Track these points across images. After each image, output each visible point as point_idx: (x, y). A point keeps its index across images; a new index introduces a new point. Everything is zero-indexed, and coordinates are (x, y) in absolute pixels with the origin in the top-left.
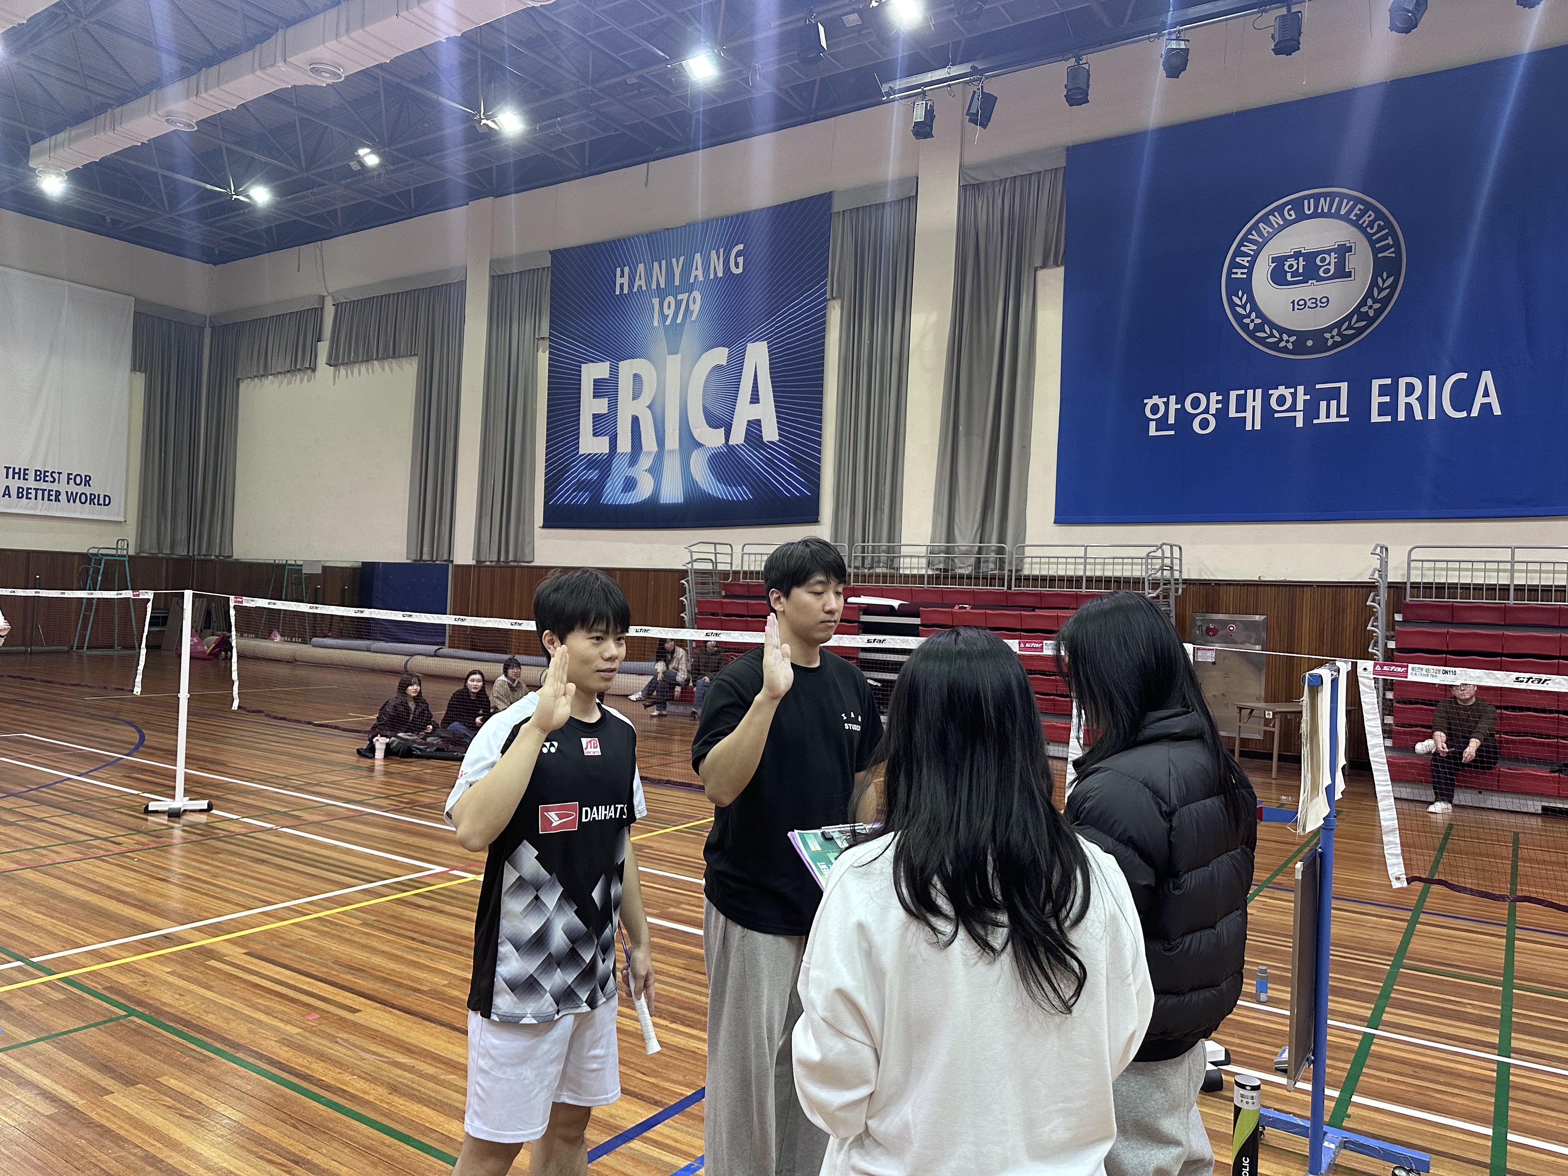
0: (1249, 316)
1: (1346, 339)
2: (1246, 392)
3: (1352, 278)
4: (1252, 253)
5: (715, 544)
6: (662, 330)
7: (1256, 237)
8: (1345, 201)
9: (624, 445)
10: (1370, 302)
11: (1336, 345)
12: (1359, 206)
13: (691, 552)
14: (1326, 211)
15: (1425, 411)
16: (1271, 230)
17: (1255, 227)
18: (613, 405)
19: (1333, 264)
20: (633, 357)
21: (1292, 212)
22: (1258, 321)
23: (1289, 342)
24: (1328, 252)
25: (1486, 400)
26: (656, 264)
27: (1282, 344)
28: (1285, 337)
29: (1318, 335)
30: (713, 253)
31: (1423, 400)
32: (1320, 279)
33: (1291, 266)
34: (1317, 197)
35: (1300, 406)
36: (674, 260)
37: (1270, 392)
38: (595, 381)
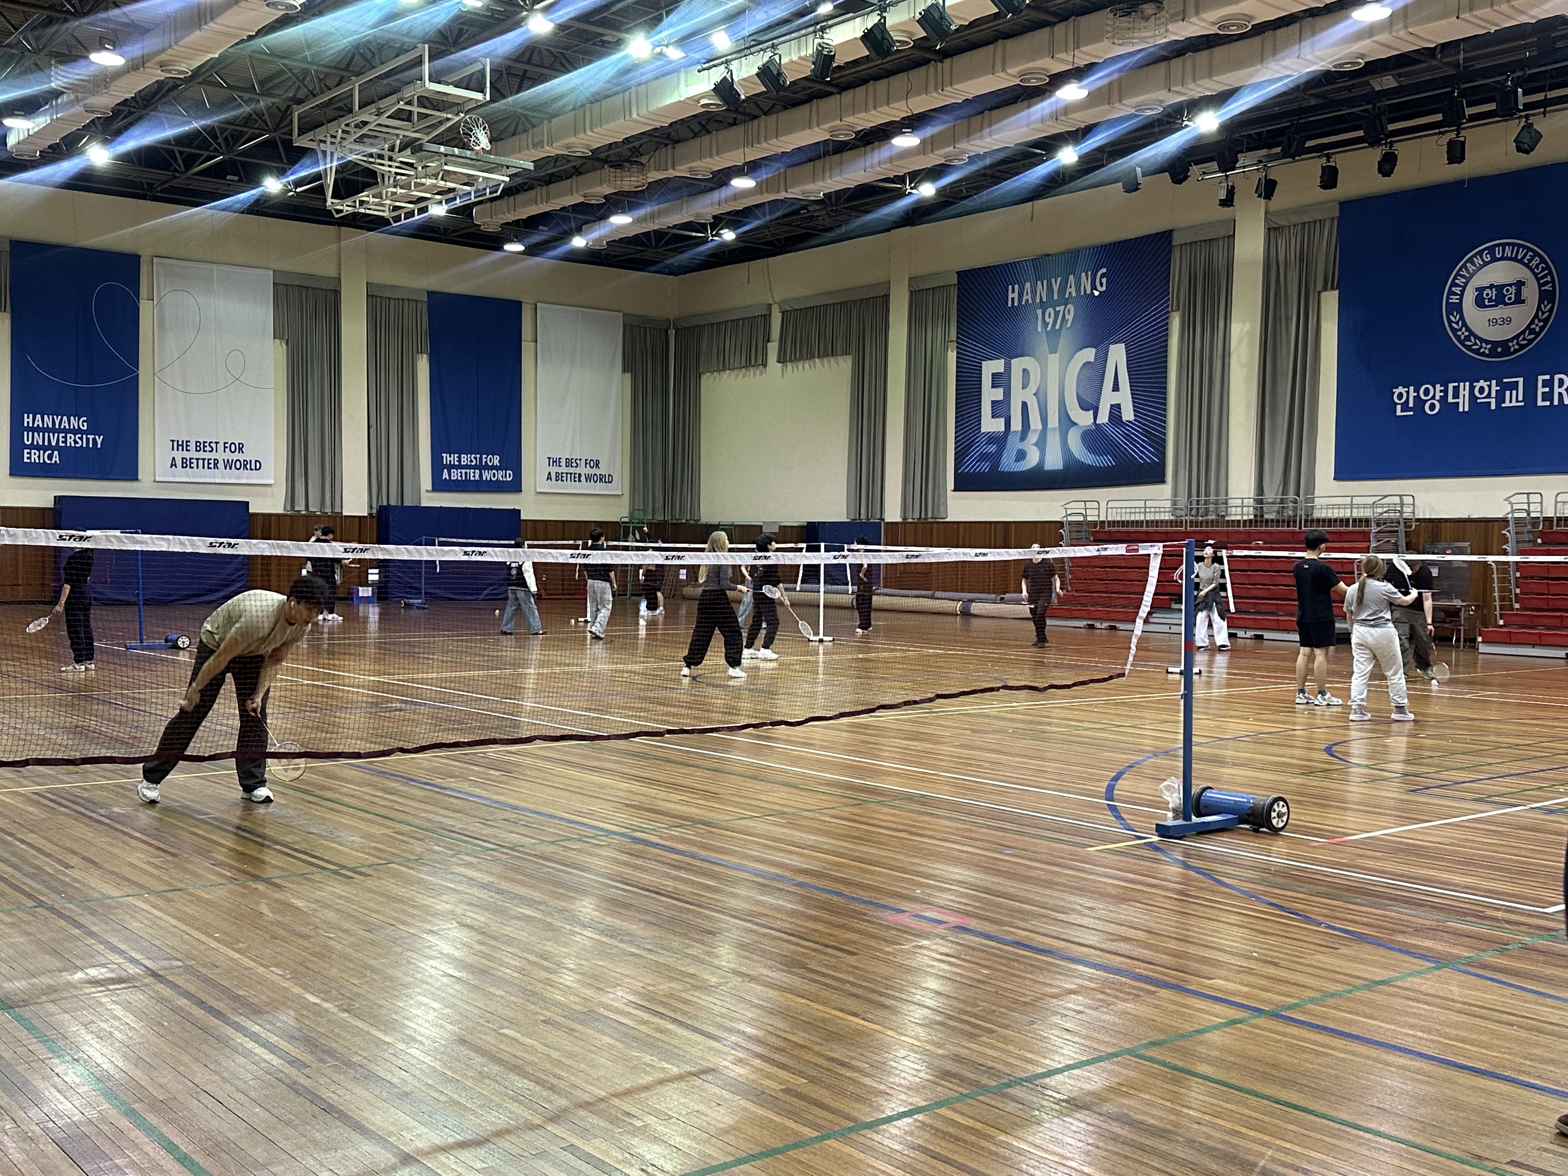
0: (1460, 330)
1: (1522, 347)
2: (1459, 384)
3: (1526, 304)
4: (1463, 284)
5: (1085, 501)
6: (1044, 335)
7: (1465, 273)
8: (1521, 249)
9: (1016, 425)
10: (1536, 321)
11: (1516, 351)
12: (1530, 253)
13: (1066, 509)
14: (1509, 256)
16: (1475, 268)
17: (1464, 266)
18: (1007, 394)
19: (1514, 293)
20: (1022, 355)
21: (1488, 256)
22: (1467, 334)
23: (1486, 349)
24: (1510, 285)
26: (1039, 283)
27: (1482, 350)
28: (1484, 345)
29: (1504, 344)
30: (1083, 274)
32: (1506, 304)
33: (1488, 294)
34: (1504, 245)
35: (1493, 394)
36: (1053, 280)
37: (1475, 384)
38: (993, 375)
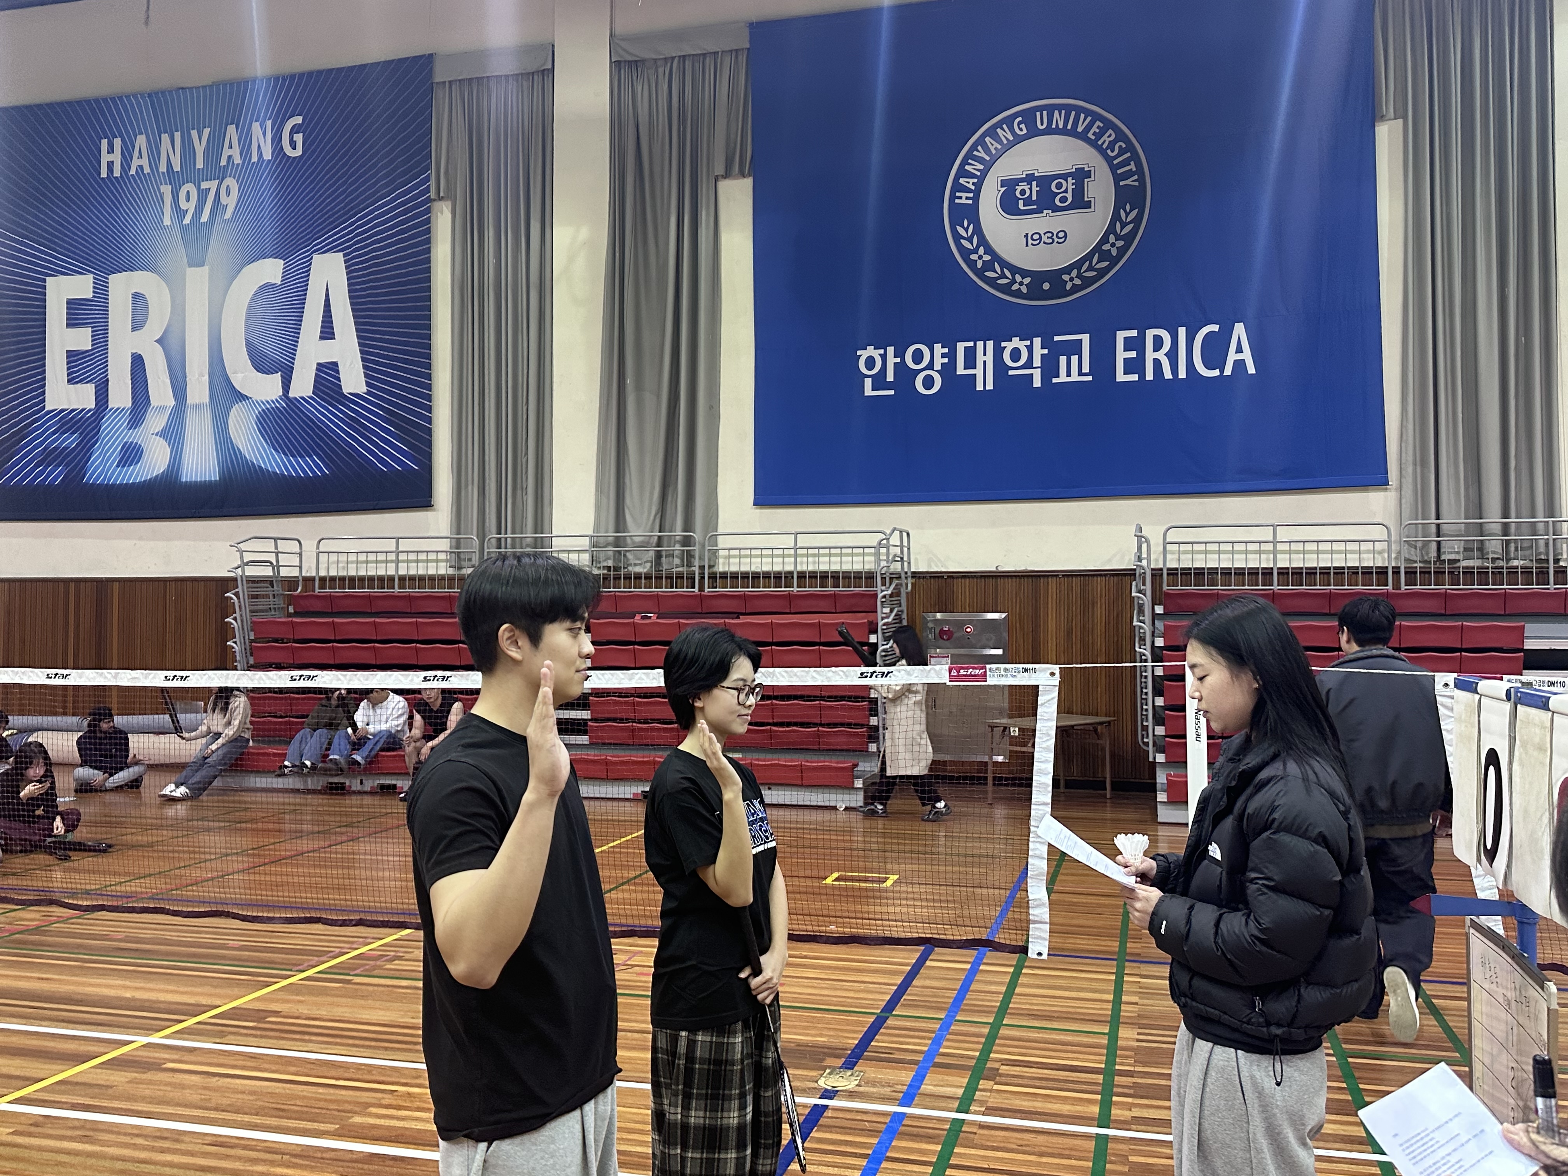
0: (975, 251)
1: (1087, 282)
2: (975, 344)
3: (1092, 209)
4: (979, 174)
5: (275, 539)
6: (177, 232)
7: (982, 154)
8: (1082, 116)
9: (121, 397)
10: (1112, 238)
11: (1075, 289)
12: (1098, 123)
13: (241, 552)
14: (1061, 126)
15: (1175, 369)
16: (999, 147)
17: (981, 141)
18: (101, 338)
19: (1070, 191)
20: (131, 268)
21: (1023, 126)
22: (987, 258)
23: (1022, 284)
24: (1065, 177)
25: (1239, 356)
26: (165, 137)
27: (1015, 287)
28: (1018, 278)
29: (1054, 276)
30: (256, 126)
31: (1173, 355)
32: (1056, 209)
33: (1023, 192)
34: (1051, 109)
35: (1037, 362)
36: (194, 133)
37: (1003, 344)
38: (70, 302)
